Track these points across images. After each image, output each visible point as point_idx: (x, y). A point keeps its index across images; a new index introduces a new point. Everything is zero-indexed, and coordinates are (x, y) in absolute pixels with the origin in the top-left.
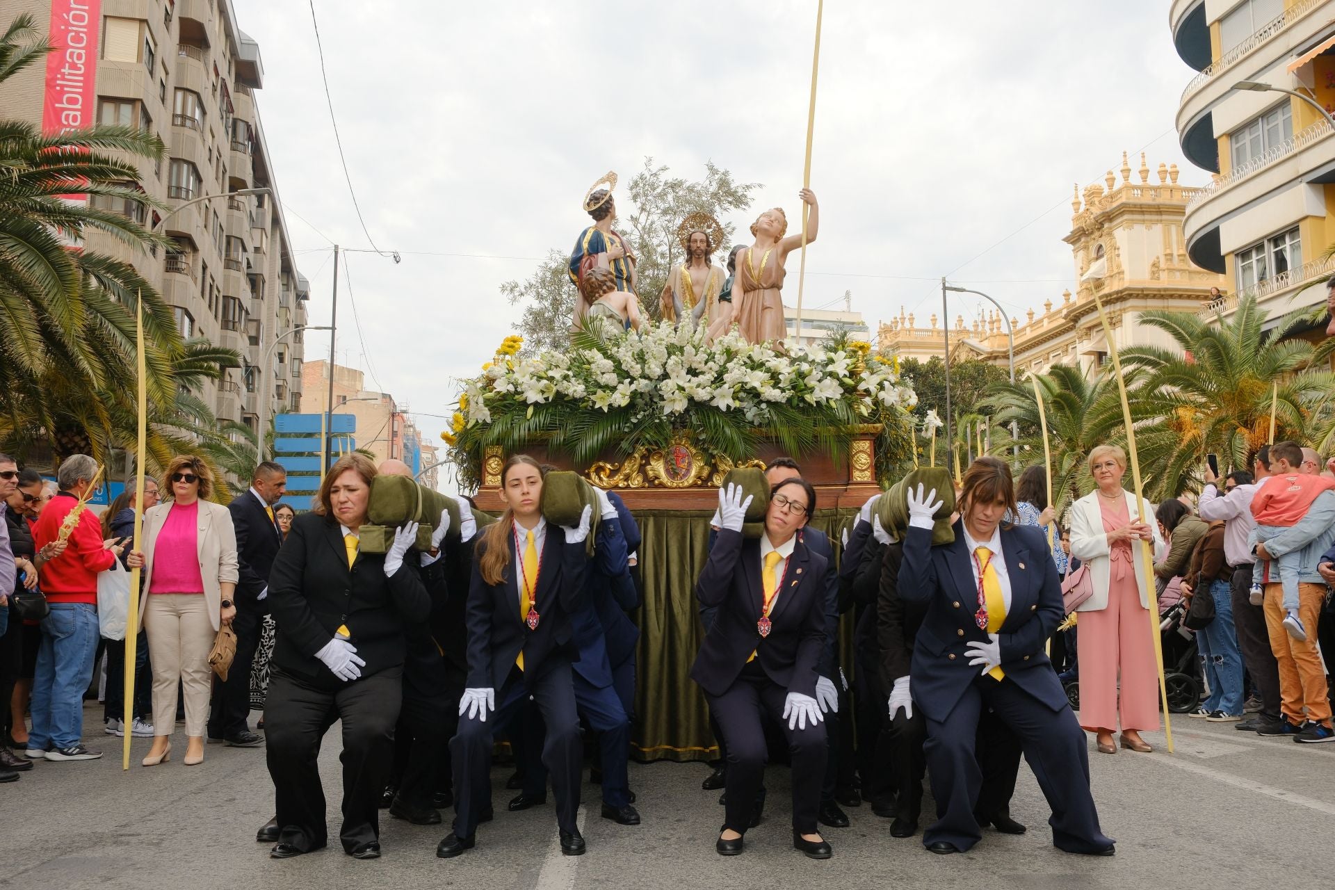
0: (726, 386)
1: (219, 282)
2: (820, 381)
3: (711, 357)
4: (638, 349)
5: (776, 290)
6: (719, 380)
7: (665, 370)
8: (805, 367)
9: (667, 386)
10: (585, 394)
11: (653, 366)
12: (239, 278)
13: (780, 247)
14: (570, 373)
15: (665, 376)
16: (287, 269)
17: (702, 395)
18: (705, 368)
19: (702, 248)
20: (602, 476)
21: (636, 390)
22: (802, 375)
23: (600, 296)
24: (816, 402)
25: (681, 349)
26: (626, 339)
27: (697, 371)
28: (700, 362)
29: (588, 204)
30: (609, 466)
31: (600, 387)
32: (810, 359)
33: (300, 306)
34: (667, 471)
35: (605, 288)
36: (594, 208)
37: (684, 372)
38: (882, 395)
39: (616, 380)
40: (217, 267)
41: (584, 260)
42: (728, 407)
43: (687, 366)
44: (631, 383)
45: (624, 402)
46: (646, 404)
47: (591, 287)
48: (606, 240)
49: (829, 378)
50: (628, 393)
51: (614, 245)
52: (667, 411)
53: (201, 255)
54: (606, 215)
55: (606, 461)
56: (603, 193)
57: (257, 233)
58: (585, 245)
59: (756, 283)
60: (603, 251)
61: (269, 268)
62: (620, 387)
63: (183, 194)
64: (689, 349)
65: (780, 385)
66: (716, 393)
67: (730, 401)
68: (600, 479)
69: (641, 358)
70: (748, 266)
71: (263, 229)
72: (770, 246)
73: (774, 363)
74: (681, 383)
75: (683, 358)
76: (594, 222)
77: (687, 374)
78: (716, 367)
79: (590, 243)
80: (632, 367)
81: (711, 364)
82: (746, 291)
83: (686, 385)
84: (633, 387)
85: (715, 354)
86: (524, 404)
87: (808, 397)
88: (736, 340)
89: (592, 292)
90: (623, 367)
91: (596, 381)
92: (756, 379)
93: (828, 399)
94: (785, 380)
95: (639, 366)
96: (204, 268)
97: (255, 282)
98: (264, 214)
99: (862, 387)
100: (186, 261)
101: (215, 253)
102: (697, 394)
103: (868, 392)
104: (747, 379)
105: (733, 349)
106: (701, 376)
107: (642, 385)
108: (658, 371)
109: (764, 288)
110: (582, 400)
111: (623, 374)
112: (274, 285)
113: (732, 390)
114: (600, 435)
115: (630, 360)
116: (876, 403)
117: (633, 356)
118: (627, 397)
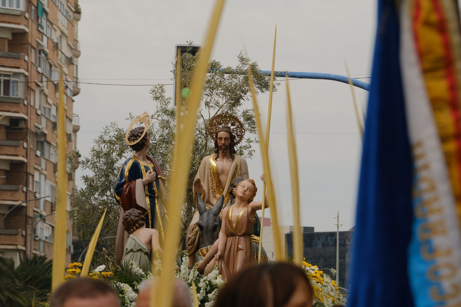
5: (247, 237)
23: (134, 231)
26: (147, 277)
29: (130, 138)
35: (137, 223)
41: (125, 186)
47: (128, 224)
48: (142, 168)
54: (144, 147)
56: (140, 130)
58: (126, 173)
59: (234, 232)
60: (139, 177)
70: (229, 220)
72: (244, 206)
82: (228, 236)
89: (128, 228)
109: (240, 236)
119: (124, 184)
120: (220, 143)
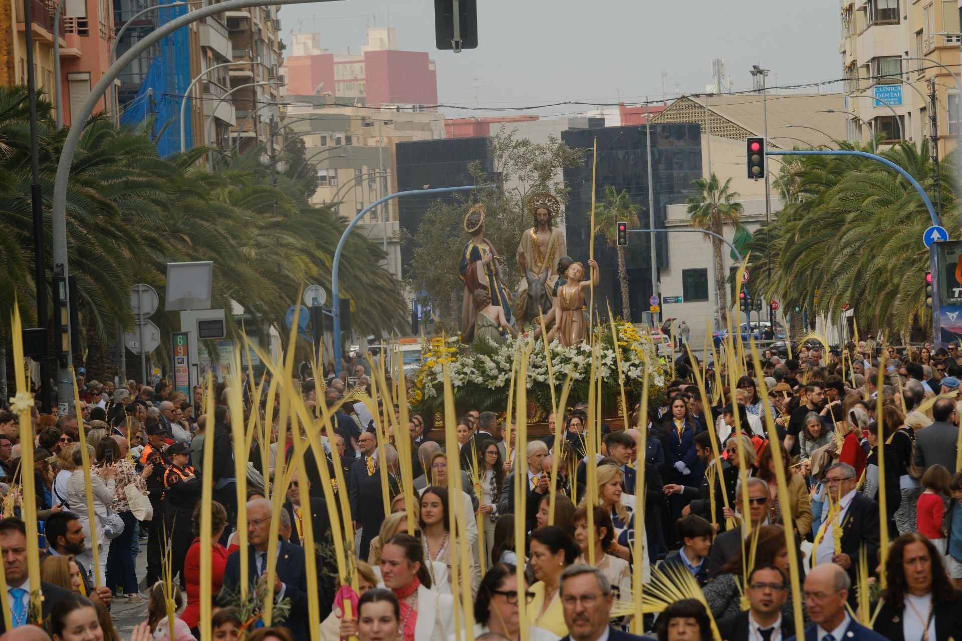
2: (598, 368)
4: (507, 355)
5: (578, 310)
10: (483, 381)
13: (580, 287)
14: (474, 370)
19: (545, 220)
21: (507, 378)
22: (589, 365)
23: (483, 308)
27: (538, 366)
28: (539, 362)
31: (490, 376)
35: (485, 304)
38: (630, 374)
39: (498, 373)
41: (468, 268)
42: (554, 384)
44: (505, 374)
45: (502, 385)
48: (481, 251)
49: (603, 366)
51: (487, 254)
54: (480, 233)
58: (468, 257)
59: (568, 307)
62: (500, 376)
64: (532, 356)
65: (579, 371)
66: (547, 377)
67: (554, 381)
69: (509, 360)
70: (564, 297)
72: (574, 286)
73: (576, 358)
75: (530, 360)
77: (532, 367)
80: (505, 366)
81: (544, 362)
88: (556, 346)
89: (478, 306)
90: (501, 366)
91: (488, 375)
92: (567, 369)
93: (603, 377)
94: (581, 368)
95: (508, 365)
99: (620, 370)
103: (623, 372)
104: (562, 370)
105: (555, 352)
106: (539, 369)
109: (573, 310)
110: (481, 384)
111: (501, 370)
113: (555, 376)
114: (491, 401)
115: (504, 362)
116: (627, 377)
117: (505, 359)
118: (503, 382)
119: (466, 265)
120: (539, 219)
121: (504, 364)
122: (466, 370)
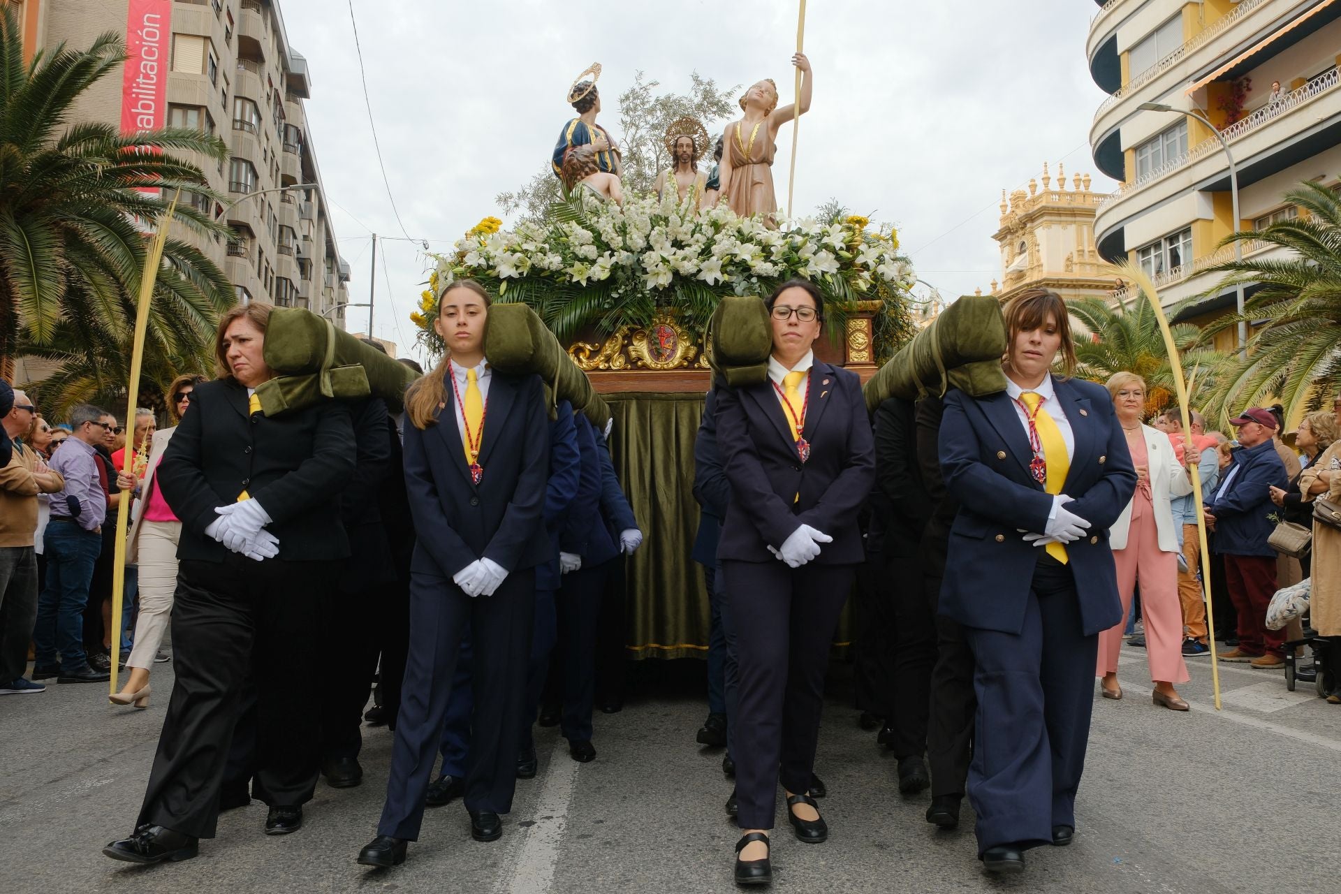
0: (714, 258)
1: (273, 265)
2: (815, 254)
3: (697, 228)
4: (620, 221)
5: (765, 165)
6: (706, 252)
7: (648, 243)
8: (799, 239)
9: (650, 259)
10: (562, 266)
11: (635, 236)
12: (290, 262)
13: (770, 120)
14: (547, 246)
15: (650, 248)
16: (331, 254)
17: (688, 267)
18: (691, 241)
19: (688, 152)
20: (581, 357)
21: (617, 263)
22: (795, 249)
23: (582, 178)
24: (811, 276)
25: (666, 220)
26: (607, 210)
27: (683, 244)
28: (686, 234)
29: (572, 96)
30: (588, 347)
31: (578, 259)
32: (803, 233)
33: (342, 287)
34: (651, 351)
35: (587, 169)
36: (578, 99)
37: (668, 244)
38: (881, 268)
39: (596, 252)
40: (271, 252)
41: (568, 150)
42: (716, 281)
43: (671, 238)
44: (611, 255)
45: (604, 275)
46: (628, 279)
47: (573, 168)
48: (591, 132)
49: (824, 250)
50: (609, 266)
51: (599, 137)
52: (650, 285)
53: (257, 241)
54: (591, 108)
55: (586, 342)
56: (587, 85)
57: (305, 223)
58: (569, 137)
59: (745, 157)
60: (587, 143)
61: (316, 253)
62: (600, 260)
63: (242, 189)
64: (673, 218)
65: (772, 258)
66: (703, 266)
67: (718, 275)
68: (580, 360)
69: (623, 230)
70: (737, 139)
71: (311, 220)
72: (760, 119)
73: (764, 235)
74: (665, 255)
75: (668, 229)
76: (579, 115)
77: (672, 246)
78: (703, 239)
79: (574, 135)
80: (612, 239)
81: (697, 236)
82: (734, 167)
83: (671, 258)
84: (614, 259)
85: (702, 225)
86: (498, 281)
87: (802, 271)
88: (723, 212)
89: (573, 174)
90: (603, 238)
91: (573, 253)
92: (747, 252)
93: (823, 273)
94: (778, 252)
95: (620, 238)
96: (261, 252)
97: (304, 265)
98: (311, 208)
99: (860, 260)
100: (245, 246)
101: (270, 240)
102: (683, 267)
103: (865, 266)
104: (736, 251)
105: (721, 222)
106: (687, 248)
107: (623, 257)
108: (641, 243)
109: (754, 163)
110: (559, 273)
111: (603, 246)
112: (320, 268)
113: (721, 262)
114: (578, 311)
115: (610, 231)
116: (876, 277)
117: (614, 227)
118: (606, 270)
119: (565, 148)
120: (680, 151)
121: (609, 234)
122: (530, 246)
